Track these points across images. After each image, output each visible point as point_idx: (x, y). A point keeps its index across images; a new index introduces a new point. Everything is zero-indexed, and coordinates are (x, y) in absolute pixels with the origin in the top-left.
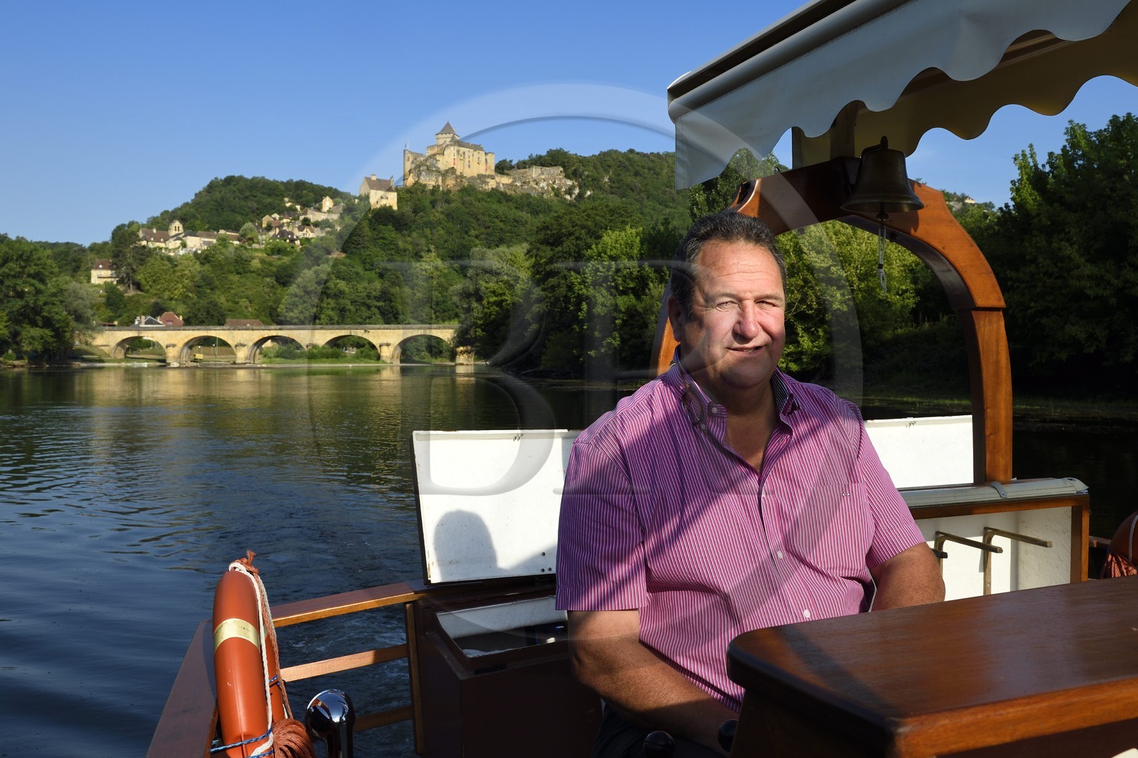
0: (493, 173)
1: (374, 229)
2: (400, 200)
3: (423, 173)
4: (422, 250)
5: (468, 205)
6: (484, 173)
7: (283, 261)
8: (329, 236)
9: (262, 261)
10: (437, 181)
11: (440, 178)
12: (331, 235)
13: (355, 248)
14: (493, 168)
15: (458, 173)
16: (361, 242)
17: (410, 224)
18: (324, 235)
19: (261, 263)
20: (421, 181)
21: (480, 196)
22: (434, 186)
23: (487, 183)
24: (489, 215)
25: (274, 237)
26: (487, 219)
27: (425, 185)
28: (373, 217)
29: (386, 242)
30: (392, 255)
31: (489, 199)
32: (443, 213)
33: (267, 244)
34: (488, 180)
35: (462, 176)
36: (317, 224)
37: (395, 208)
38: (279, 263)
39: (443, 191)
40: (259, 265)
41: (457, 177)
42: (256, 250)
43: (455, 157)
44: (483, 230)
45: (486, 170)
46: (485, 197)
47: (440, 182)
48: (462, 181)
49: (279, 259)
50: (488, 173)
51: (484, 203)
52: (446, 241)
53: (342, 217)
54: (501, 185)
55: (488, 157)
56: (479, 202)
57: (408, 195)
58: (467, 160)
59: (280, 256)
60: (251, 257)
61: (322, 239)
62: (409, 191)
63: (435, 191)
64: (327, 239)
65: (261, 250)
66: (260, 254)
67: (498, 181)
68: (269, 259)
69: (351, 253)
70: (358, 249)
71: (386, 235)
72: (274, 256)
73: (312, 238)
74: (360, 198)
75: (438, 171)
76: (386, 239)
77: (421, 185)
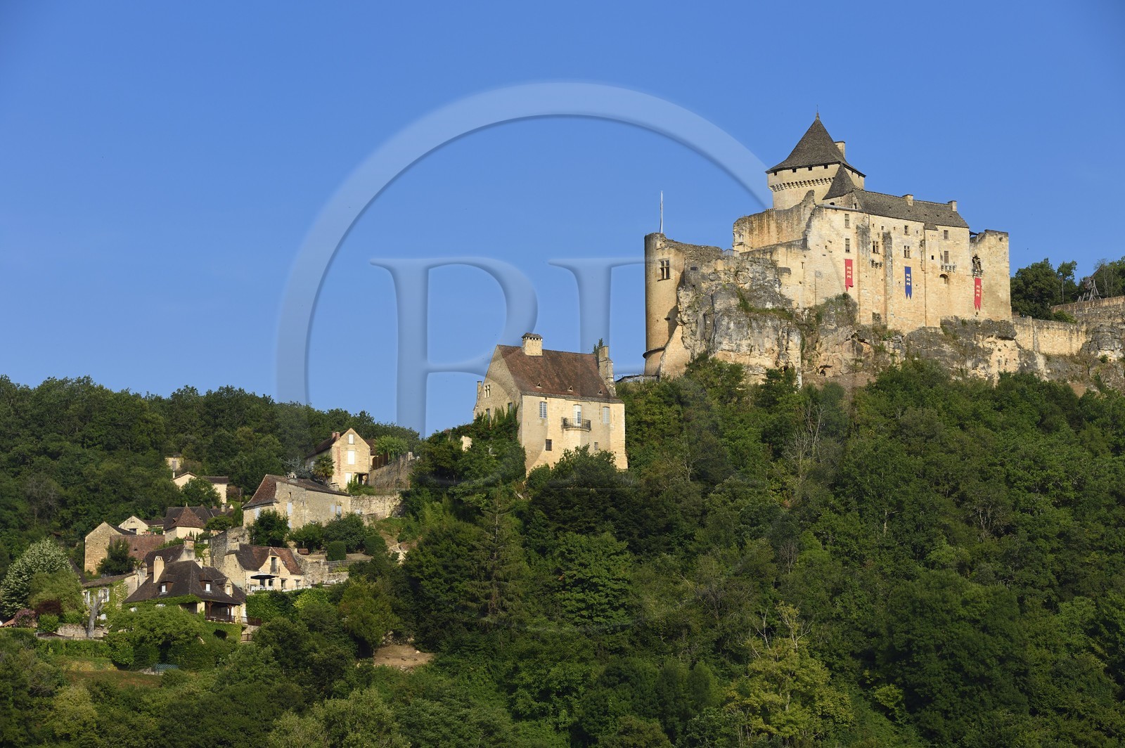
0: (1006, 315)
1: (542, 551)
2: (636, 430)
3: (728, 324)
4: (745, 629)
5: (916, 442)
6: (968, 316)
7: (184, 689)
8: (363, 585)
9: (101, 692)
10: (783, 352)
11: (795, 341)
12: (372, 578)
13: (469, 627)
14: (1005, 293)
15: (865, 319)
16: (493, 602)
17: (685, 526)
18: (344, 577)
19: (95, 698)
20: (718, 355)
21: (964, 406)
22: (771, 374)
23: (982, 356)
24: (1009, 481)
25: (147, 593)
26: (1001, 493)
27: (736, 372)
28: (535, 502)
29: (593, 598)
30: (620, 651)
31: (1001, 418)
32: (816, 475)
33: (118, 624)
34: (985, 343)
35: (880, 331)
36: (311, 540)
37: (621, 463)
38: (170, 695)
39: (809, 389)
40: (89, 710)
41: (859, 336)
42: (74, 648)
43: (852, 256)
44: (988, 542)
45: (978, 302)
46: (985, 406)
47: (794, 357)
48: (879, 350)
49: (169, 681)
50: (983, 315)
51: (982, 429)
52: (837, 592)
53: (409, 507)
54: (1041, 362)
55: (983, 251)
56: (963, 427)
57: (671, 412)
58: (899, 264)
59: (172, 669)
60: (54, 675)
61: (336, 594)
62: (671, 394)
63: (779, 391)
64: (356, 595)
65: (94, 649)
66: (89, 667)
67: (1028, 346)
68: (125, 683)
69: (456, 647)
70: (484, 629)
71: (596, 571)
72: (148, 672)
73: (297, 594)
74: (479, 430)
75: (785, 313)
76: (594, 587)
77: (719, 368)
